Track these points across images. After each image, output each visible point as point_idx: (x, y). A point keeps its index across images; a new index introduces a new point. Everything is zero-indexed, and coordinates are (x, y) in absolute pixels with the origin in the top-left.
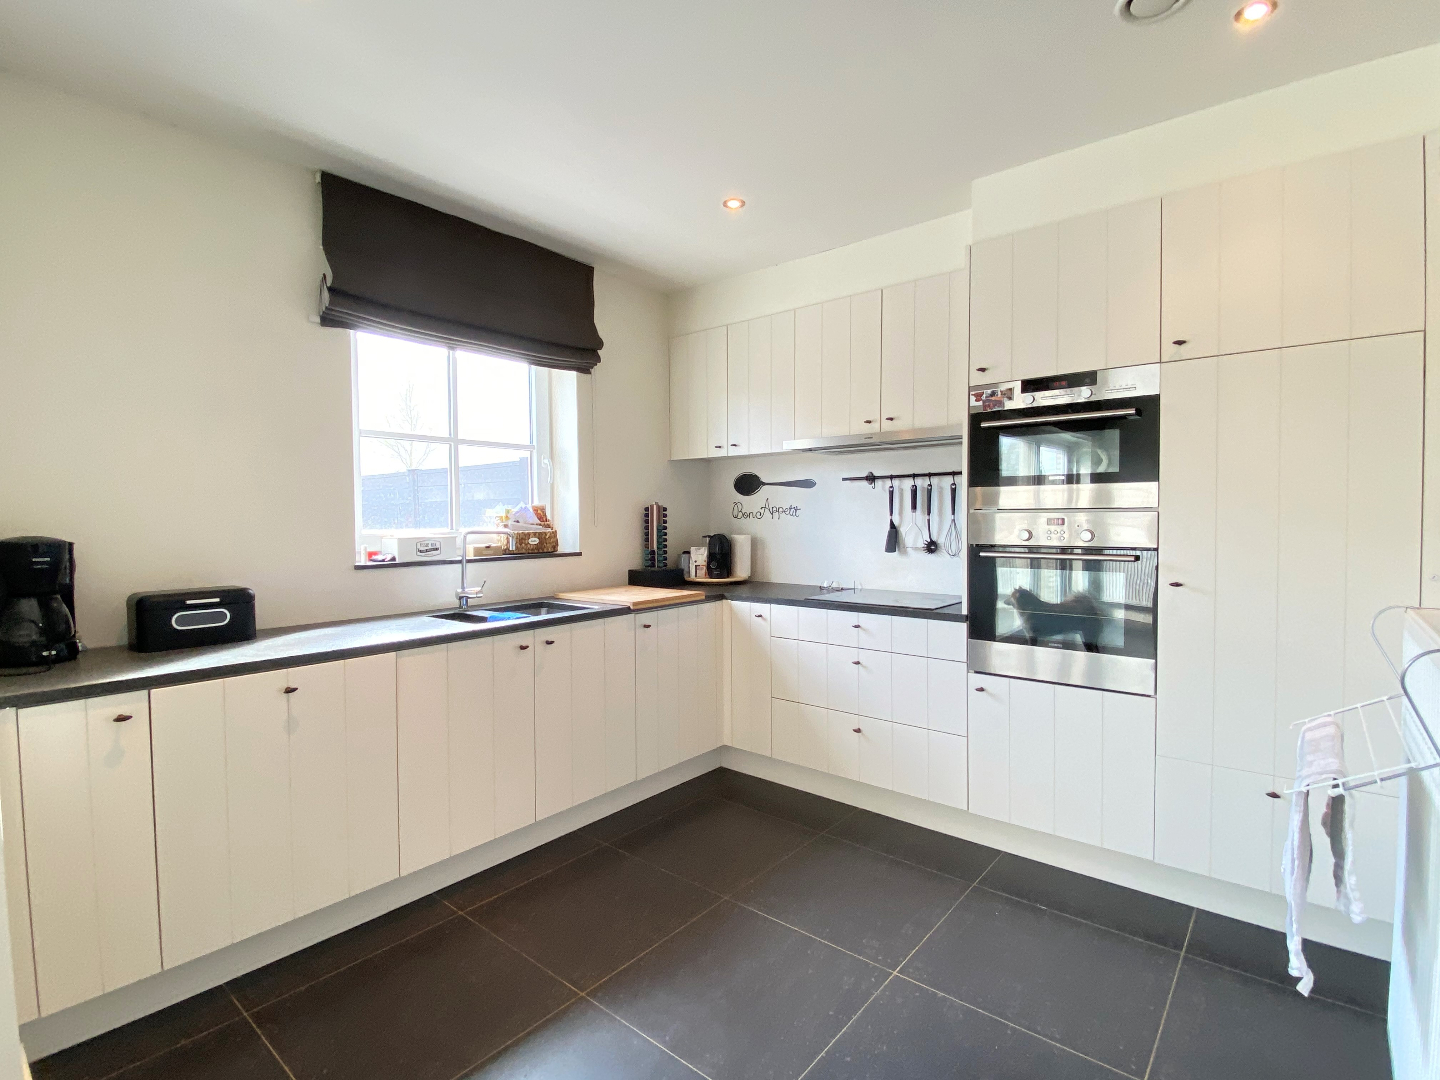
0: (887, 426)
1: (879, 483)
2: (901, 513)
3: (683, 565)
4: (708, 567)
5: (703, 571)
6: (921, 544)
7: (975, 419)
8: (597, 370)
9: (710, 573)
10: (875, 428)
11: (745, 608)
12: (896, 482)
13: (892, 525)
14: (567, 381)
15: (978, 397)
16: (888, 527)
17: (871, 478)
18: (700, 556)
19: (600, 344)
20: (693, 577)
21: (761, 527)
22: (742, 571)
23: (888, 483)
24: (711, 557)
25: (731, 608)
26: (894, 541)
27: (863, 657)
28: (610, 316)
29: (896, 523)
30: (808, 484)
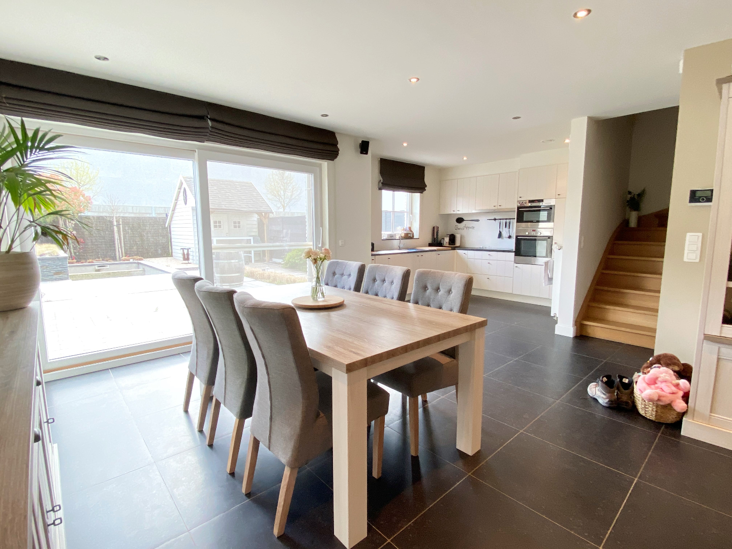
0: (499, 207)
1: (497, 221)
2: (502, 229)
3: (442, 242)
4: (449, 243)
5: (448, 244)
6: (507, 236)
7: (518, 208)
8: (425, 192)
9: (450, 244)
10: (496, 208)
11: (460, 252)
12: (501, 220)
13: (500, 231)
14: (417, 196)
15: (519, 203)
16: (499, 232)
17: (495, 219)
18: (447, 240)
19: (426, 186)
20: (445, 245)
21: (464, 232)
22: (458, 244)
23: (499, 221)
24: (450, 240)
25: (457, 252)
26: (500, 235)
27: (490, 262)
28: (429, 178)
29: (501, 231)
30: (478, 221)
